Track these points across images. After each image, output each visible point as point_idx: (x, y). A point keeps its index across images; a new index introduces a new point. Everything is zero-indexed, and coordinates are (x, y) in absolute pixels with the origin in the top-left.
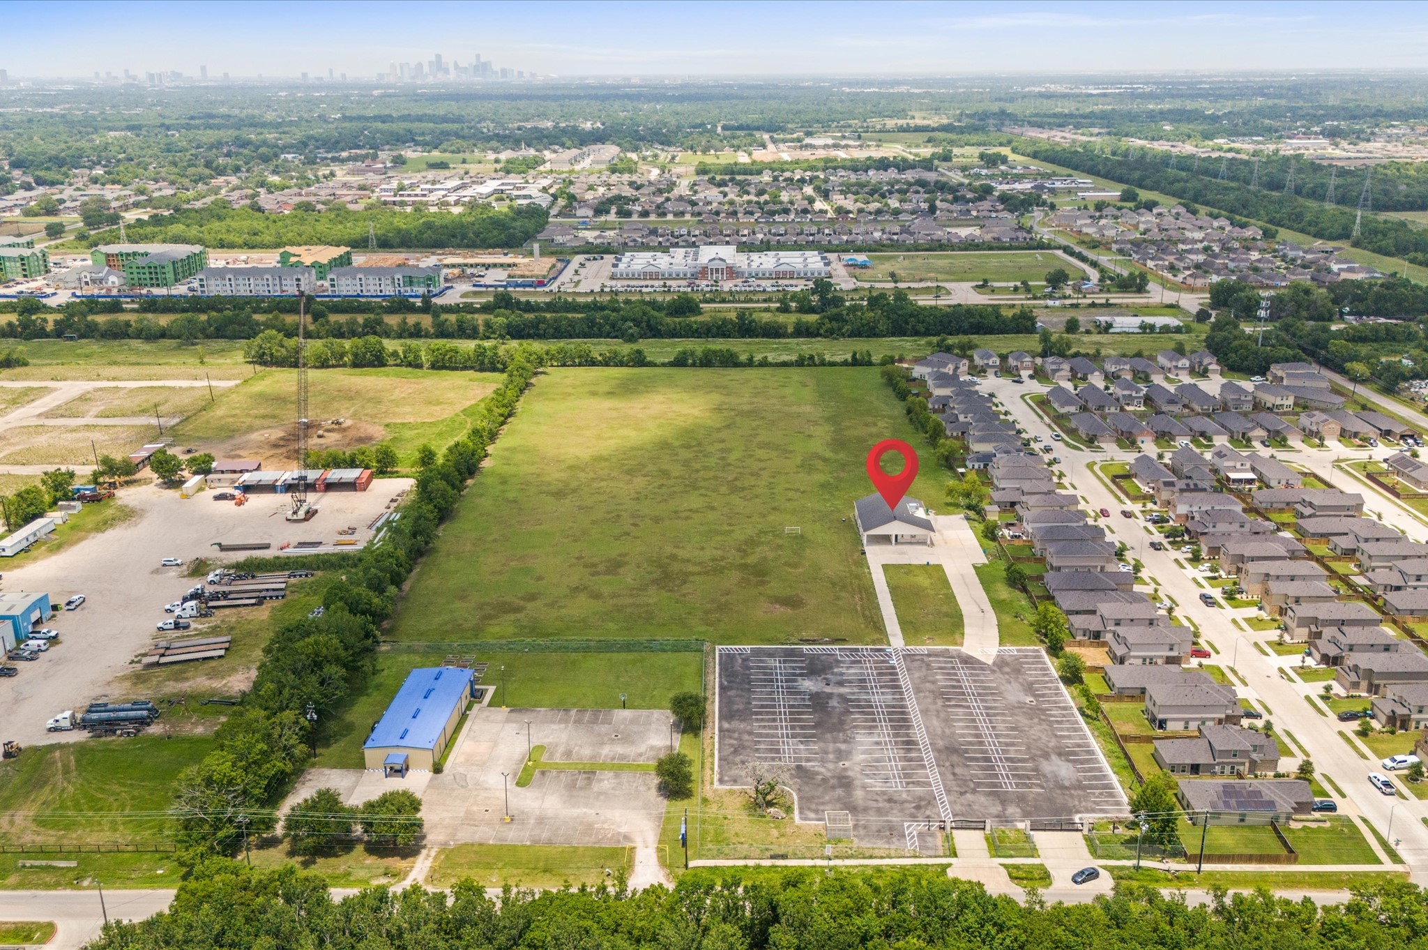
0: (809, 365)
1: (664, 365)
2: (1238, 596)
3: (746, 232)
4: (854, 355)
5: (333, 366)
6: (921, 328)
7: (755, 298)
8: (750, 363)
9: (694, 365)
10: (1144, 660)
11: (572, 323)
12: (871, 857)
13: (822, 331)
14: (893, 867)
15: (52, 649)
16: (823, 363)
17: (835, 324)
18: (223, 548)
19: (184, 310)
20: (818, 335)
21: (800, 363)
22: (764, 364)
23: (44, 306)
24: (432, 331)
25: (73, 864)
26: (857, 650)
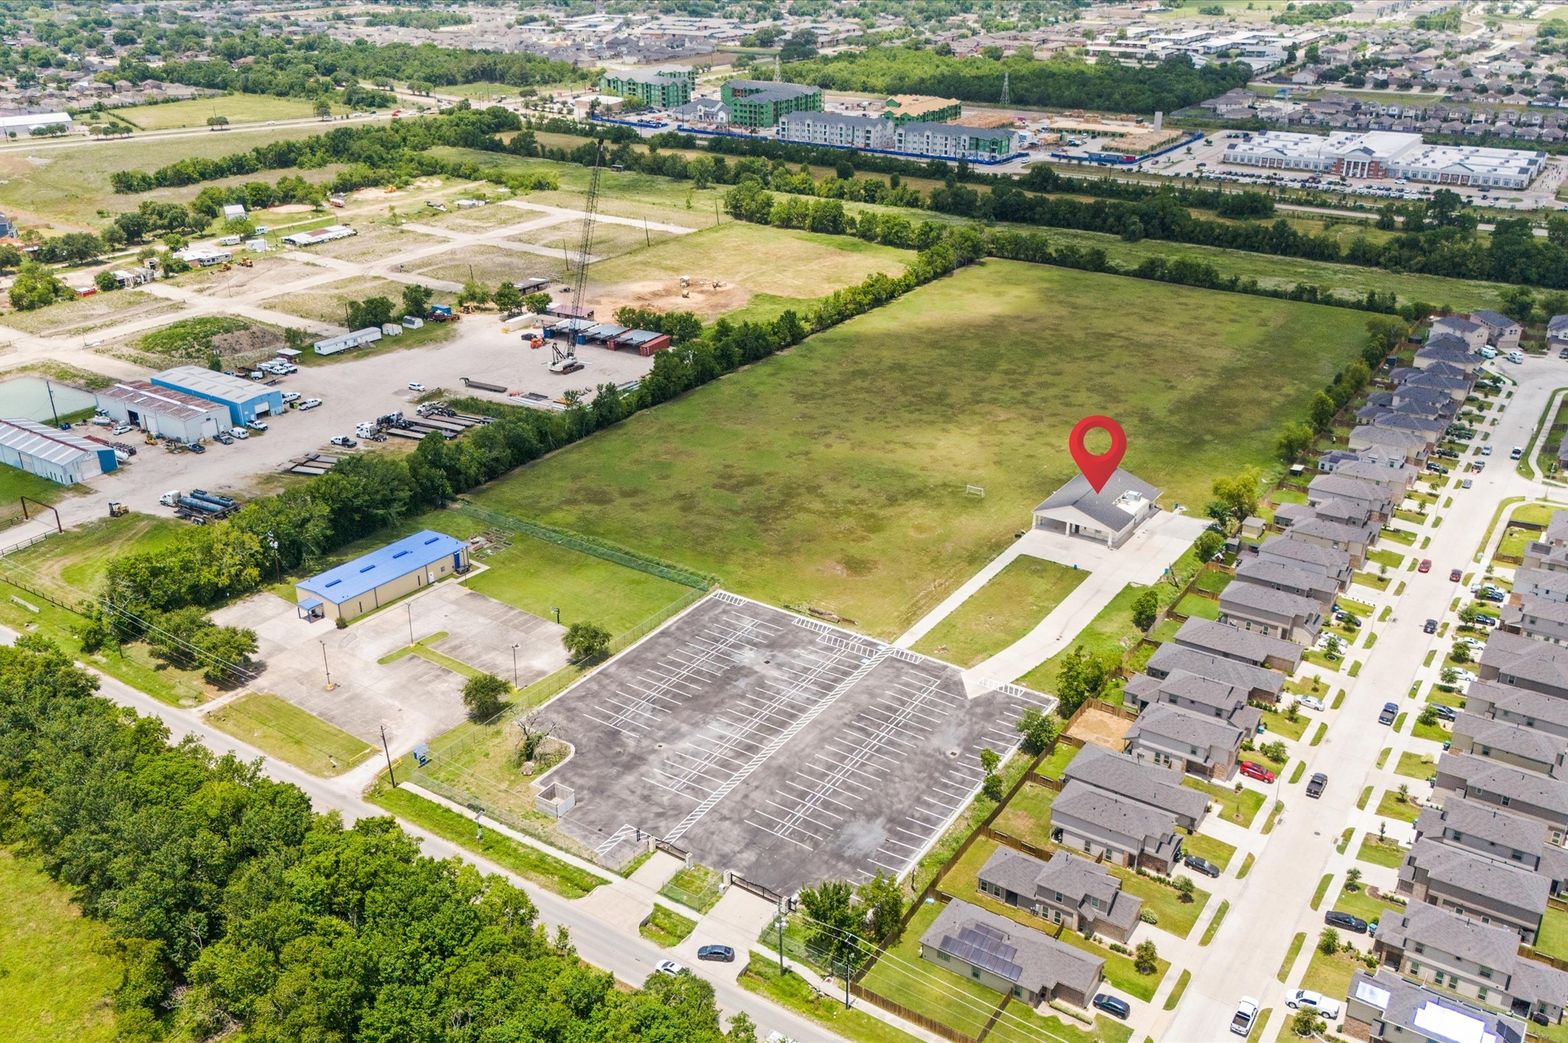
0: (1309, 301)
1: (1127, 274)
2: (1441, 722)
3: (1482, 117)
4: (1372, 294)
5: (794, 227)
6: (1533, 273)
7: (1367, 205)
8: (1231, 287)
9: (1162, 279)
10: (1158, 755)
11: (1074, 208)
12: (551, 844)
13: (1382, 260)
14: (558, 861)
15: (251, 439)
16: (1328, 301)
17: (1405, 253)
18: (470, 384)
19: (743, 154)
20: (1378, 264)
21: (1297, 296)
22: (1251, 290)
23: (636, 135)
24: (929, 201)
25: (36, 610)
26: (847, 636)
